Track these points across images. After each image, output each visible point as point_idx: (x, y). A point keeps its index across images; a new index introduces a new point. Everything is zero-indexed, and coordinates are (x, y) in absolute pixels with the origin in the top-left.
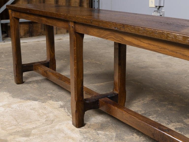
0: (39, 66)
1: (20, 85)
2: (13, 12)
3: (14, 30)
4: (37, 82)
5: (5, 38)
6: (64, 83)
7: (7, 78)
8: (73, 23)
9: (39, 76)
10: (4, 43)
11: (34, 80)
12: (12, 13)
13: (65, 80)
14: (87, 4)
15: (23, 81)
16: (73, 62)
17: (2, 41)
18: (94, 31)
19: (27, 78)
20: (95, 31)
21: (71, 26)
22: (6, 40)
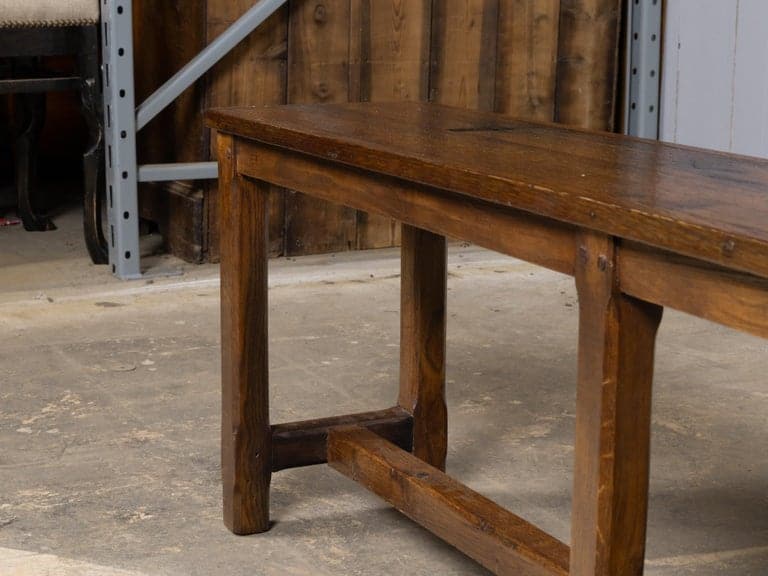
0: (358, 443)
1: (254, 542)
2: (240, 148)
3: (241, 243)
4: (342, 526)
5: (155, 258)
6: (511, 551)
7: (180, 494)
8: (605, 244)
9: (350, 491)
10: (151, 288)
11: (327, 513)
12: (235, 152)
13: (518, 539)
14: (595, 83)
15: (270, 519)
16: (596, 461)
17: (140, 276)
18: (742, 303)
19: (288, 501)
20: (743, 299)
21: (593, 258)
22: (157, 268)
